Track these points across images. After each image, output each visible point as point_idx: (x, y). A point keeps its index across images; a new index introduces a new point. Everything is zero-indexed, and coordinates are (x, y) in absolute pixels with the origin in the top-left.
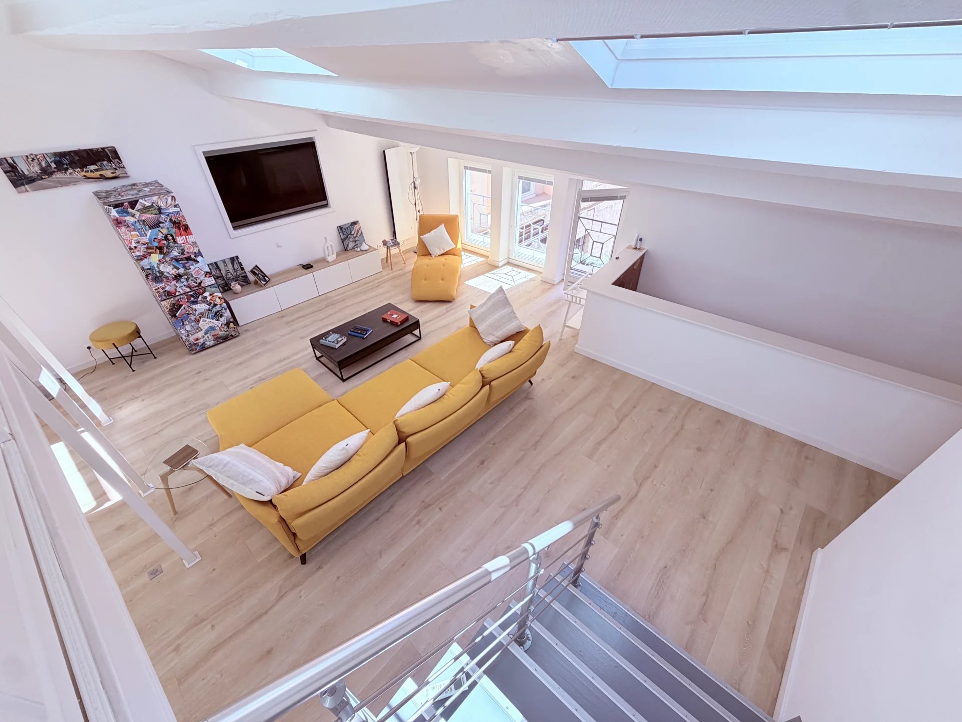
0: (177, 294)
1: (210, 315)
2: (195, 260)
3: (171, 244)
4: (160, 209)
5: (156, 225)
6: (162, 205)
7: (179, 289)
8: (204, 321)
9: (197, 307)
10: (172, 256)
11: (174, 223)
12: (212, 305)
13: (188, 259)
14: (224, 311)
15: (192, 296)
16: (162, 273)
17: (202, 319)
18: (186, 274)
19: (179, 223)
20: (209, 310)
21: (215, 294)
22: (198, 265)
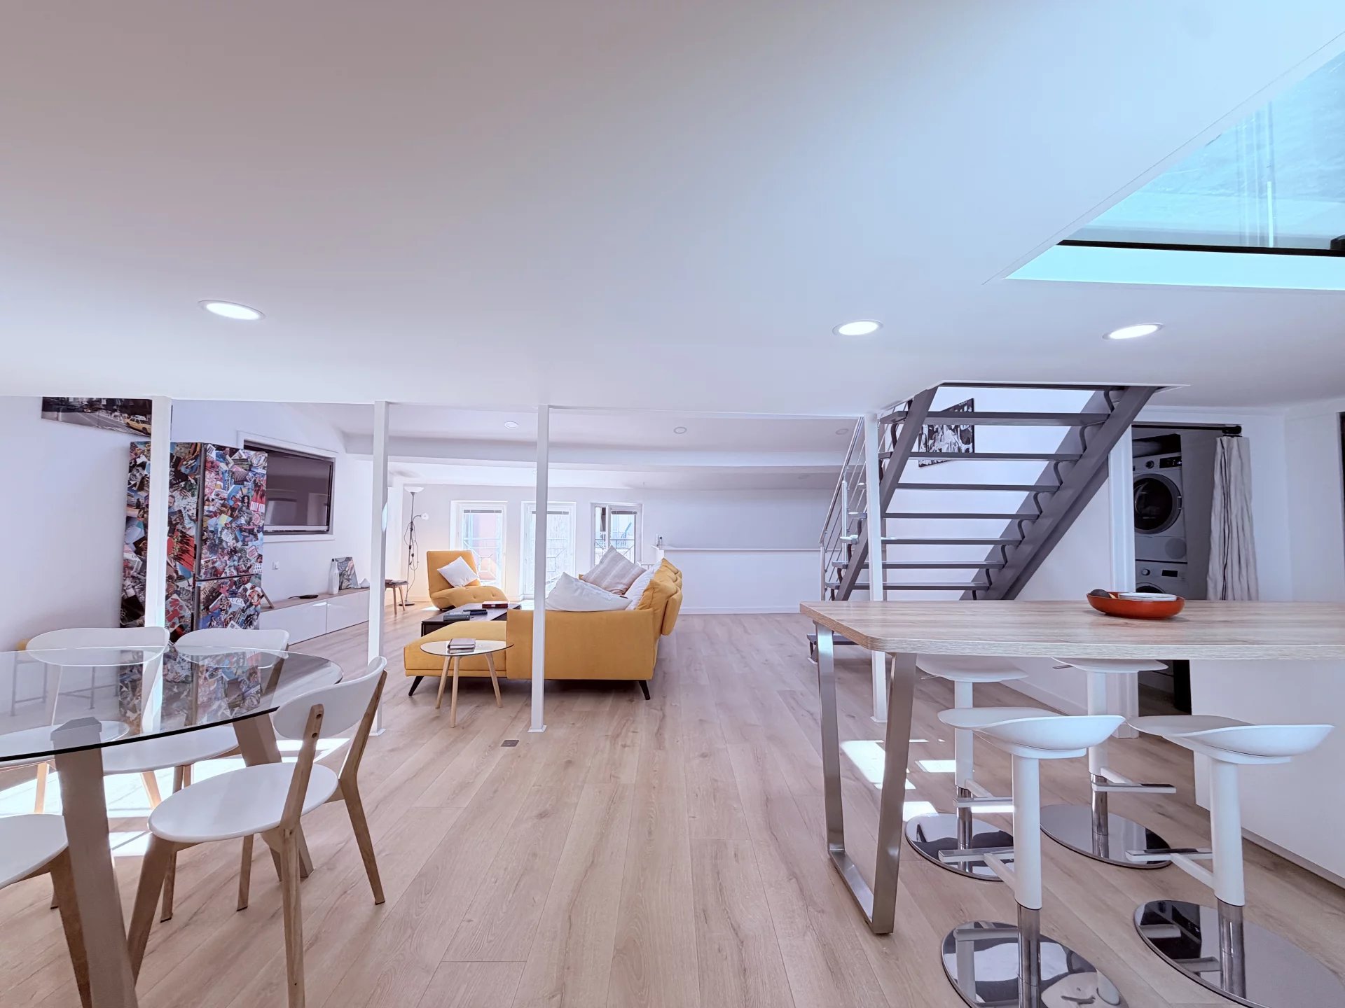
0: (223, 575)
1: (240, 620)
2: (255, 536)
3: (244, 508)
4: (251, 466)
5: (240, 482)
6: (255, 462)
7: (227, 570)
8: (232, 625)
9: (233, 600)
10: (239, 523)
11: (256, 484)
12: (248, 603)
13: (251, 532)
14: (255, 620)
15: (235, 583)
16: (221, 541)
17: (232, 622)
18: (241, 550)
19: (260, 487)
20: (243, 611)
21: (257, 590)
22: (254, 543)
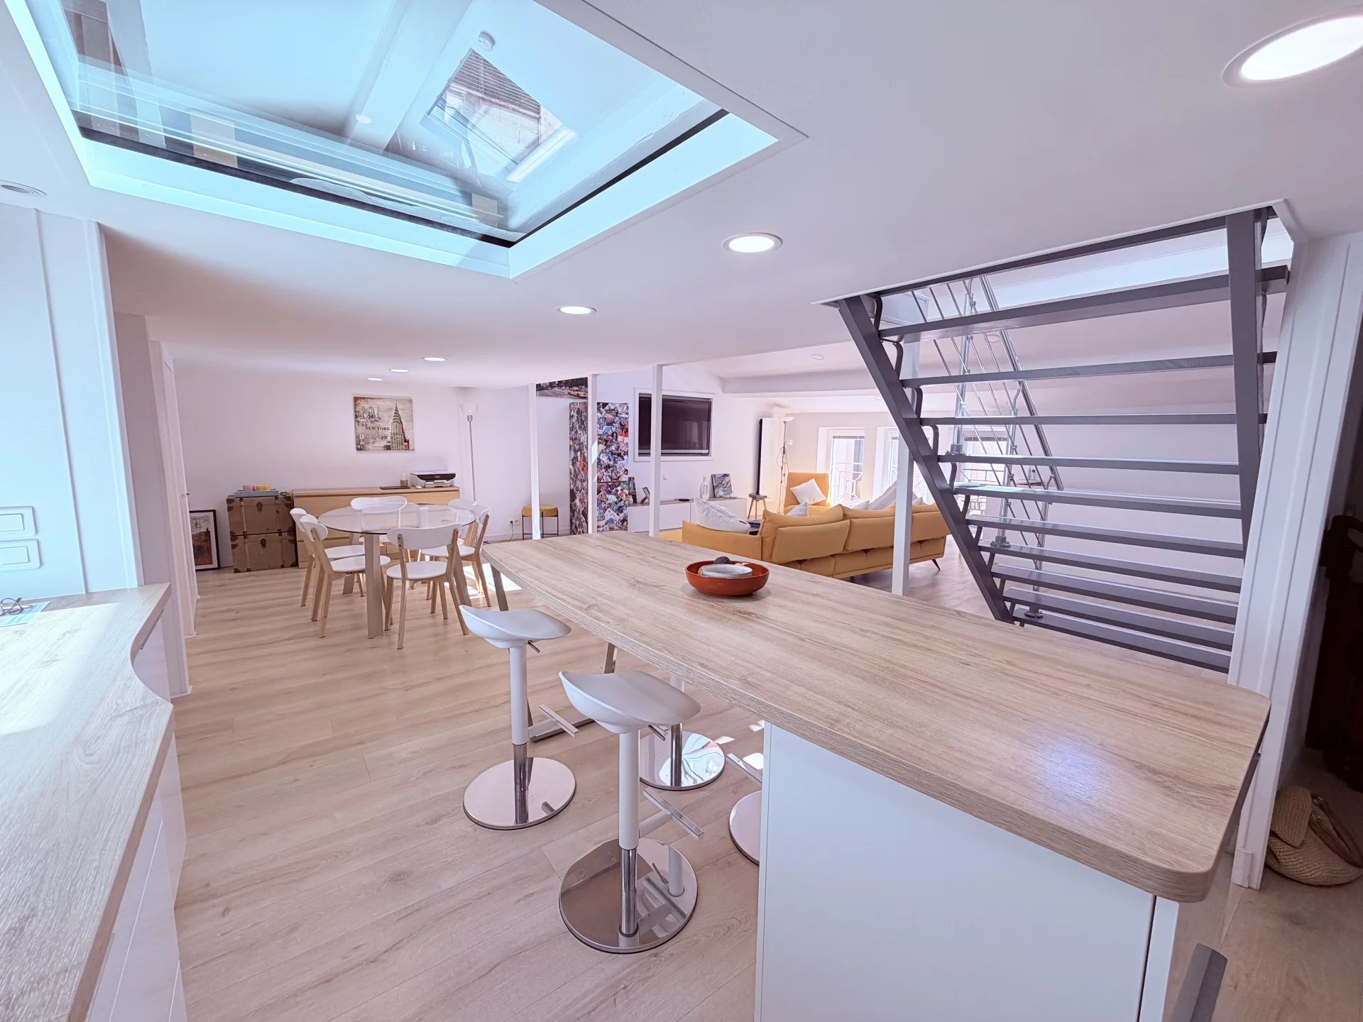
0: (602, 481)
1: (615, 509)
2: (622, 457)
3: (614, 440)
4: (617, 413)
5: (611, 424)
6: (620, 410)
7: (604, 478)
8: (610, 512)
9: (609, 497)
10: (610, 449)
11: (621, 425)
12: (619, 499)
13: (619, 455)
14: (624, 508)
15: (610, 486)
17: (609, 509)
18: (613, 466)
19: (624, 426)
20: (616, 503)
21: (625, 491)
